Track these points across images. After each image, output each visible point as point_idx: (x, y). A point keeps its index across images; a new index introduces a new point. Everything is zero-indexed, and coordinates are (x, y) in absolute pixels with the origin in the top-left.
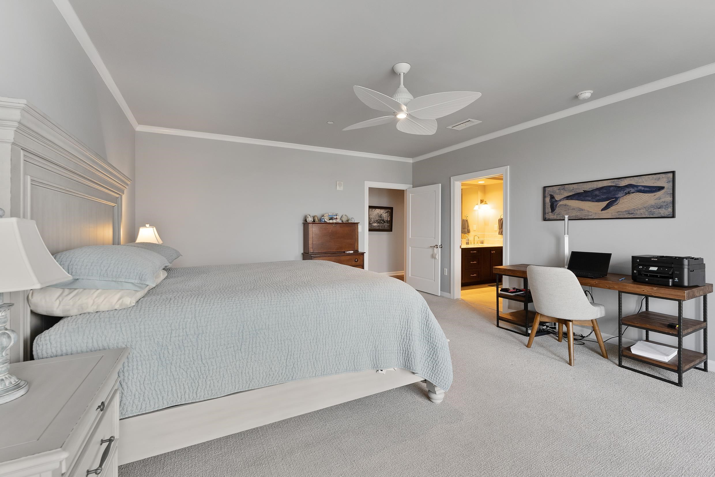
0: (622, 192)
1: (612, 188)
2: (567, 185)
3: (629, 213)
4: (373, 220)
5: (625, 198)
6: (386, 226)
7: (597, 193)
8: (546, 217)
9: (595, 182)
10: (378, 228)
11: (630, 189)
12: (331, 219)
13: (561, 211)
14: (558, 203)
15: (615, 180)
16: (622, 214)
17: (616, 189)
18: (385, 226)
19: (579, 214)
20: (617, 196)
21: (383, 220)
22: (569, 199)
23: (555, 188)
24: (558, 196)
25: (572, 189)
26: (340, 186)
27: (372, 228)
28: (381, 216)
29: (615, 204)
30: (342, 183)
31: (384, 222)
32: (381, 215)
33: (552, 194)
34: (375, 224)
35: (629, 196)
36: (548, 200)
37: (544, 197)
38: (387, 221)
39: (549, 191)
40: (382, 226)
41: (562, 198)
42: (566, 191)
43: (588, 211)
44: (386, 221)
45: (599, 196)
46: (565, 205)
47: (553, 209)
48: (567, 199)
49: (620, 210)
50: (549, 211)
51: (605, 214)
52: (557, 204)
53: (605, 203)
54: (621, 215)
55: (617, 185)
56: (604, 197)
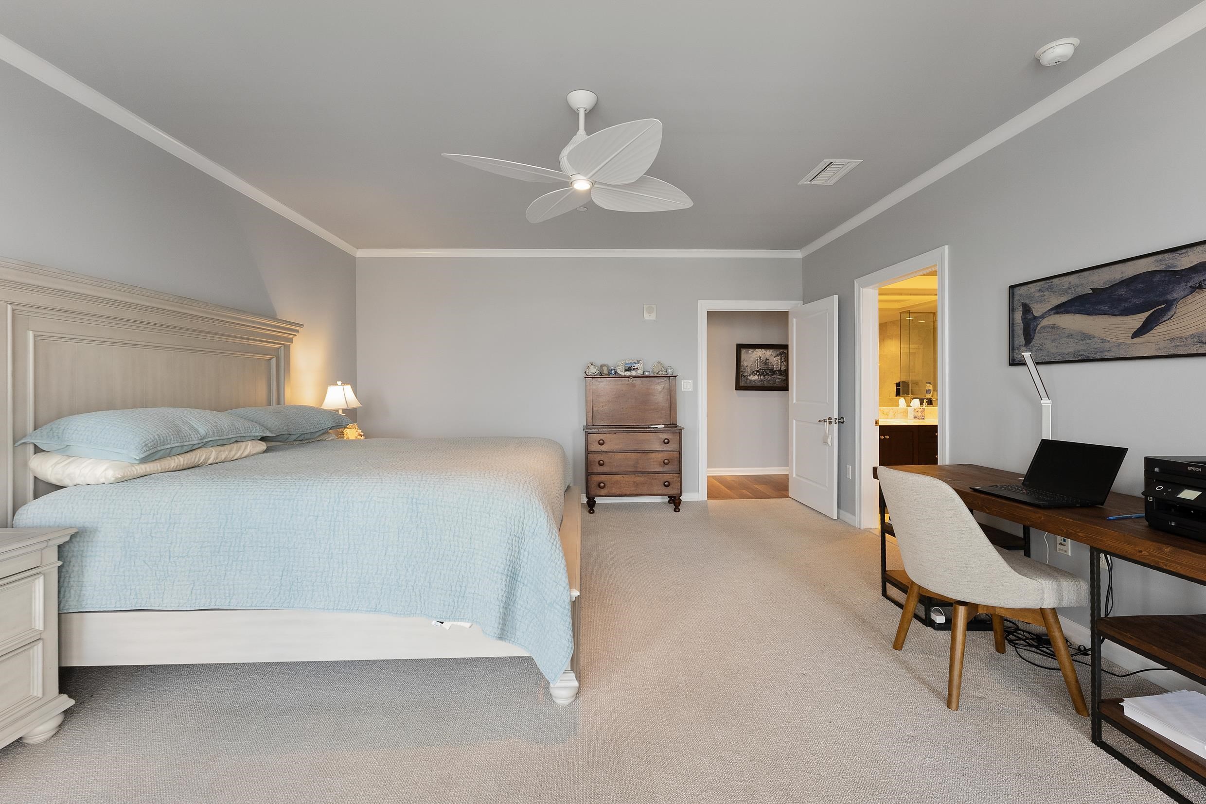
0: (1184, 284)
1: (1157, 278)
2: (1057, 279)
3: (1201, 342)
4: (749, 370)
5: (1190, 301)
6: (778, 380)
7: (1122, 291)
8: (1015, 356)
9: (1117, 266)
10: (760, 384)
11: (1203, 275)
12: (629, 369)
13: (1045, 341)
14: (1038, 322)
15: (1166, 255)
16: (1182, 344)
17: (1167, 279)
18: (774, 381)
19: (1082, 347)
20: (1170, 297)
21: (771, 370)
22: (1062, 313)
23: (1033, 288)
24: (1037, 306)
25: (1066, 286)
26: (649, 313)
27: (749, 385)
28: (766, 362)
29: (1165, 318)
30: (654, 306)
31: (774, 373)
32: (766, 360)
33: (1027, 302)
34: (755, 378)
35: (1199, 296)
36: (1018, 316)
37: (1012, 310)
38: (780, 371)
39: (1021, 296)
40: (768, 381)
41: (1046, 311)
42: (1054, 292)
43: (1103, 341)
44: (778, 371)
45: (1126, 300)
46: (1053, 328)
47: (1029, 338)
48: (1057, 313)
49: (1177, 334)
50: (1021, 344)
51: (1143, 345)
52: (1037, 325)
53: (1139, 319)
54: (1181, 346)
55: (1168, 266)
56: (1137, 301)
